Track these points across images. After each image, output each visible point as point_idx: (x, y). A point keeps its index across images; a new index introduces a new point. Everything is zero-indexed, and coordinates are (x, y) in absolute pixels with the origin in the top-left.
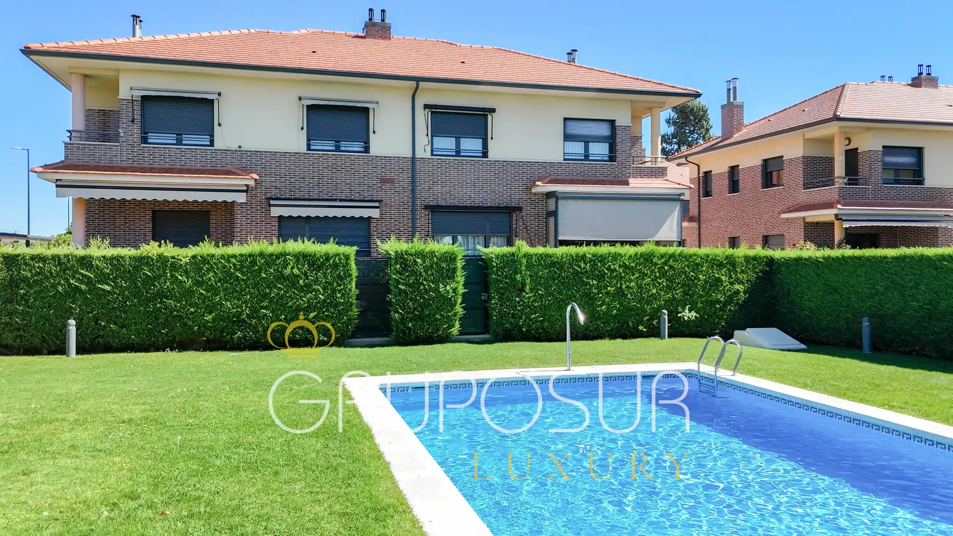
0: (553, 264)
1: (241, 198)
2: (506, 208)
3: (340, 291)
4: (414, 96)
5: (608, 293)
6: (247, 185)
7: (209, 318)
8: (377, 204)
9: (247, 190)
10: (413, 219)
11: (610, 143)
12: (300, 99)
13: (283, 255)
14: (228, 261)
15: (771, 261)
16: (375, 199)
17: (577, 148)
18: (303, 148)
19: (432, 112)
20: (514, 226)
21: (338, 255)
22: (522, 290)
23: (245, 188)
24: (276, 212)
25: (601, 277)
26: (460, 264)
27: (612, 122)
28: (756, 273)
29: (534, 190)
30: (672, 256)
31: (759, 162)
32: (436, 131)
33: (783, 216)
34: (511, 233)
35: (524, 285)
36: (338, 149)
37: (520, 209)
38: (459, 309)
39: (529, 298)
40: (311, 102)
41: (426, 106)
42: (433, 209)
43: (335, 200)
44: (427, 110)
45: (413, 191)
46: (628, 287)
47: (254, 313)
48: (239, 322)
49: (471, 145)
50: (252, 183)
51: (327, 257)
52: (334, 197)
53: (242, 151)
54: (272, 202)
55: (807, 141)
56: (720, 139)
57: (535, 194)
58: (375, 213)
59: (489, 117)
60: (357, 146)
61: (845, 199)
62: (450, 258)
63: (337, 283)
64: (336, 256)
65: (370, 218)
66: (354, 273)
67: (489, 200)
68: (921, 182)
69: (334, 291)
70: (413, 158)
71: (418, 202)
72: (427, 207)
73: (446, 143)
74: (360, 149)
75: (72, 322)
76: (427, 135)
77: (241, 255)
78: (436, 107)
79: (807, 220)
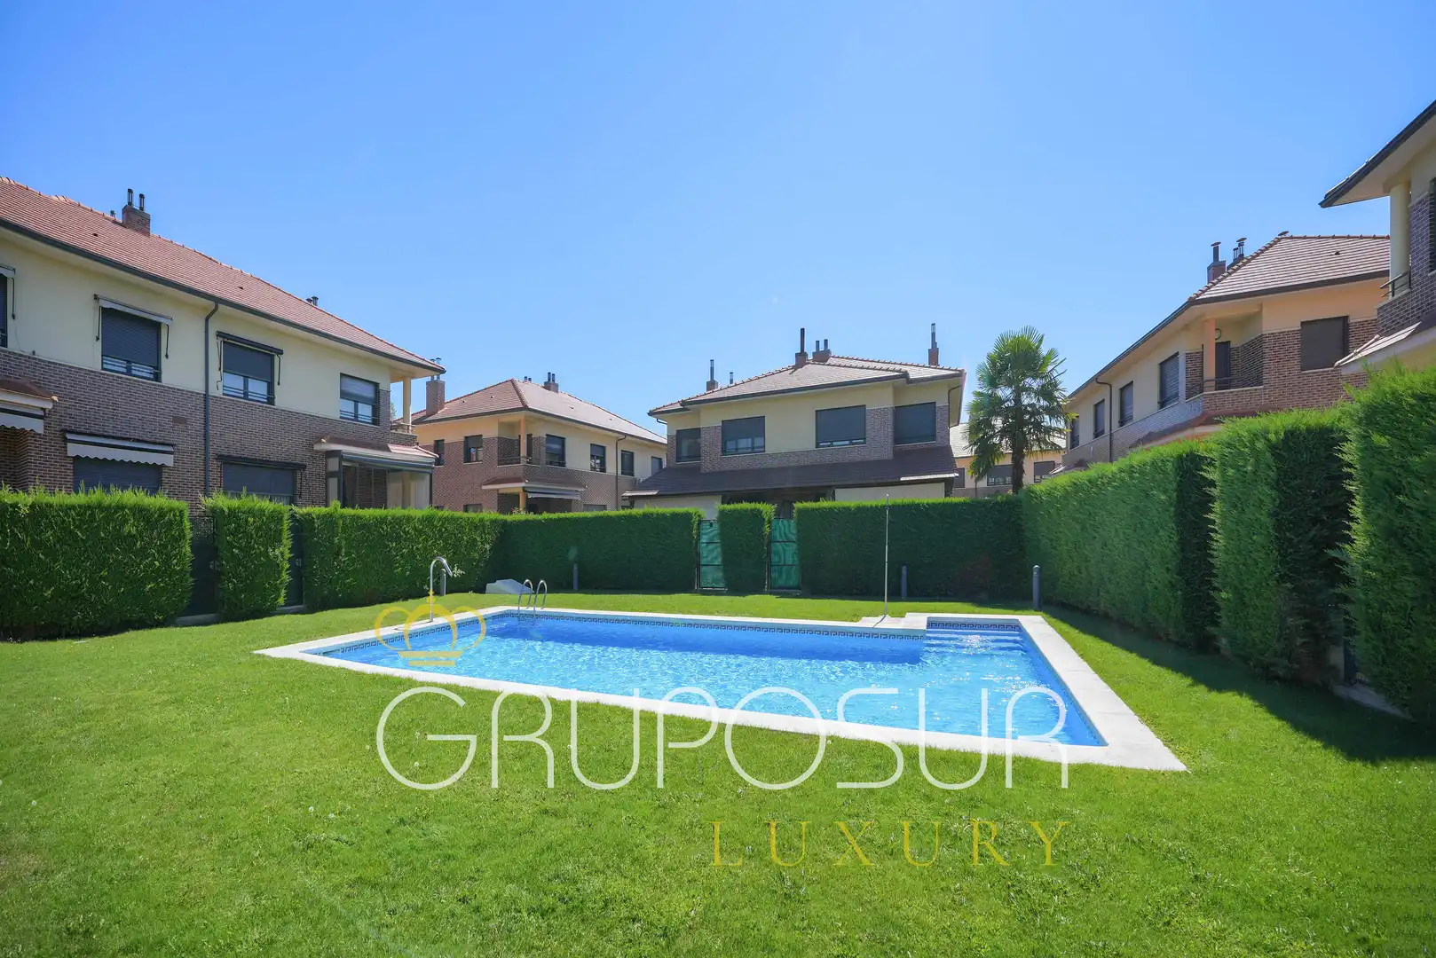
0: (364, 526)
1: (37, 426)
2: (288, 464)
3: (175, 556)
4: (207, 320)
5: (402, 555)
6: (44, 410)
7: (47, 593)
8: (170, 449)
9: (44, 416)
10: (206, 470)
11: (373, 406)
12: (96, 297)
13: (120, 507)
14: (67, 514)
15: (505, 523)
16: (167, 442)
17: (348, 406)
18: (98, 367)
19: (224, 342)
20: (298, 485)
21: (171, 510)
22: (338, 554)
23: (41, 413)
24: (73, 450)
25: (398, 539)
26: (286, 525)
27: (376, 385)
28: (496, 534)
29: (317, 447)
30: (447, 519)
31: (462, 439)
32: (228, 367)
33: (484, 487)
34: (294, 492)
35: (340, 548)
36: (129, 372)
37: (304, 467)
38: (286, 577)
39: (344, 561)
40: (107, 305)
41: (220, 334)
42: (227, 461)
43: (128, 439)
44: (221, 339)
45: (206, 436)
46: (417, 549)
49: (258, 388)
50: (49, 406)
51: (162, 513)
52: (128, 436)
53: (36, 359)
54: (69, 436)
55: (501, 425)
56: (424, 414)
57: (317, 452)
58: (168, 460)
59: (276, 358)
60: (145, 371)
61: (529, 475)
62: (276, 517)
63: (172, 546)
64: (171, 511)
65: (163, 465)
66: (189, 534)
67: (276, 455)
68: (563, 465)
69: (169, 558)
70: (206, 396)
71: (211, 450)
72: (220, 457)
73: (236, 382)
74: (148, 375)
76: (220, 369)
77: (80, 506)
78: (227, 336)
79: (500, 492)
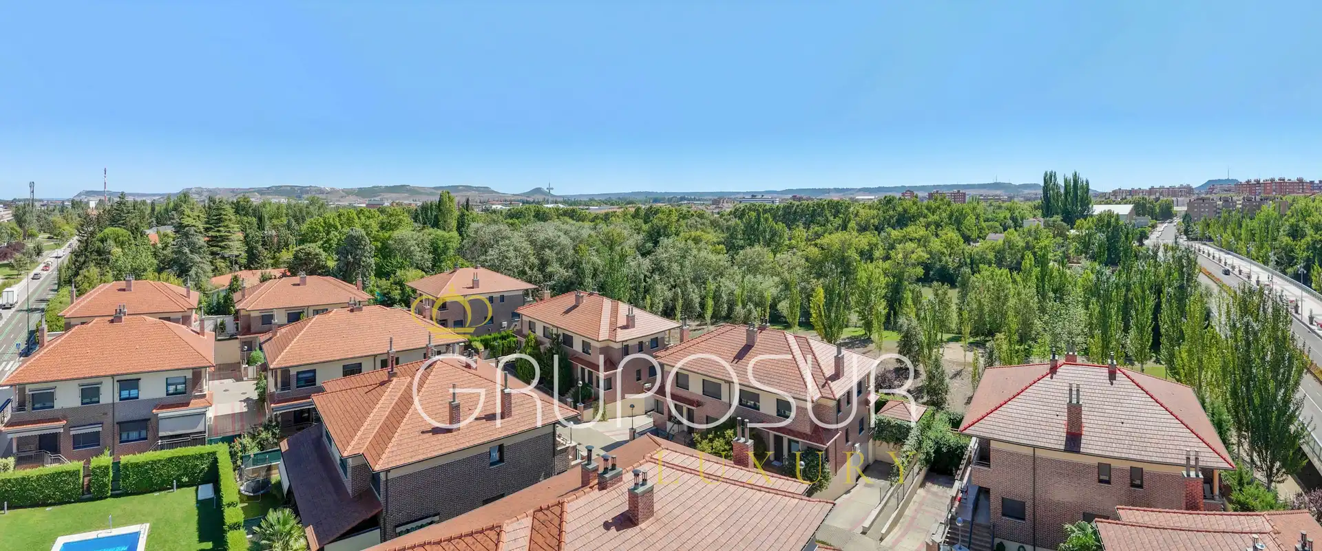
2: (141, 420)
4: (114, 381)
6: (64, 424)
7: (41, 496)
8: (101, 425)
9: (64, 426)
12: (80, 386)
16: (101, 422)
18: (80, 405)
24: (72, 433)
27: (185, 377)
29: (151, 412)
32: (121, 390)
37: (149, 419)
41: (117, 381)
43: (89, 425)
44: (118, 384)
45: (113, 417)
47: (54, 494)
48: (50, 498)
49: (133, 394)
53: (61, 408)
58: (100, 429)
59: (140, 381)
65: (98, 431)
67: (136, 417)
70: (113, 404)
71: (115, 421)
72: (118, 423)
73: (124, 395)
74: (97, 403)
75: (6, 502)
76: (118, 393)
78: (122, 381)
